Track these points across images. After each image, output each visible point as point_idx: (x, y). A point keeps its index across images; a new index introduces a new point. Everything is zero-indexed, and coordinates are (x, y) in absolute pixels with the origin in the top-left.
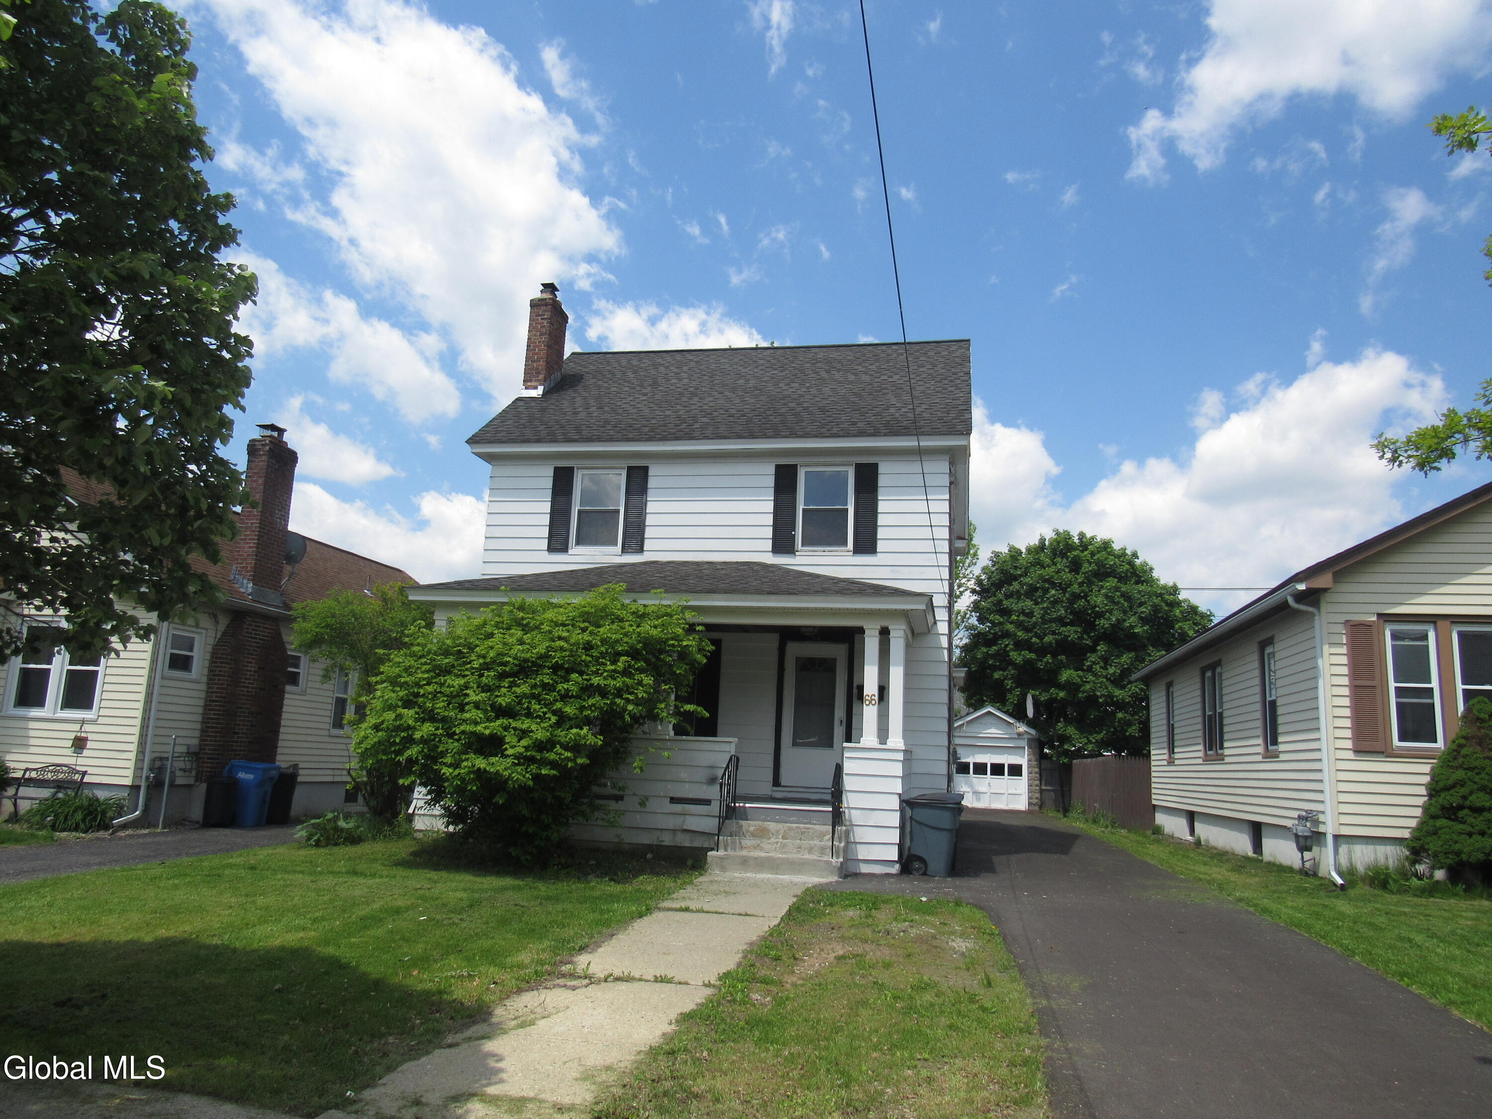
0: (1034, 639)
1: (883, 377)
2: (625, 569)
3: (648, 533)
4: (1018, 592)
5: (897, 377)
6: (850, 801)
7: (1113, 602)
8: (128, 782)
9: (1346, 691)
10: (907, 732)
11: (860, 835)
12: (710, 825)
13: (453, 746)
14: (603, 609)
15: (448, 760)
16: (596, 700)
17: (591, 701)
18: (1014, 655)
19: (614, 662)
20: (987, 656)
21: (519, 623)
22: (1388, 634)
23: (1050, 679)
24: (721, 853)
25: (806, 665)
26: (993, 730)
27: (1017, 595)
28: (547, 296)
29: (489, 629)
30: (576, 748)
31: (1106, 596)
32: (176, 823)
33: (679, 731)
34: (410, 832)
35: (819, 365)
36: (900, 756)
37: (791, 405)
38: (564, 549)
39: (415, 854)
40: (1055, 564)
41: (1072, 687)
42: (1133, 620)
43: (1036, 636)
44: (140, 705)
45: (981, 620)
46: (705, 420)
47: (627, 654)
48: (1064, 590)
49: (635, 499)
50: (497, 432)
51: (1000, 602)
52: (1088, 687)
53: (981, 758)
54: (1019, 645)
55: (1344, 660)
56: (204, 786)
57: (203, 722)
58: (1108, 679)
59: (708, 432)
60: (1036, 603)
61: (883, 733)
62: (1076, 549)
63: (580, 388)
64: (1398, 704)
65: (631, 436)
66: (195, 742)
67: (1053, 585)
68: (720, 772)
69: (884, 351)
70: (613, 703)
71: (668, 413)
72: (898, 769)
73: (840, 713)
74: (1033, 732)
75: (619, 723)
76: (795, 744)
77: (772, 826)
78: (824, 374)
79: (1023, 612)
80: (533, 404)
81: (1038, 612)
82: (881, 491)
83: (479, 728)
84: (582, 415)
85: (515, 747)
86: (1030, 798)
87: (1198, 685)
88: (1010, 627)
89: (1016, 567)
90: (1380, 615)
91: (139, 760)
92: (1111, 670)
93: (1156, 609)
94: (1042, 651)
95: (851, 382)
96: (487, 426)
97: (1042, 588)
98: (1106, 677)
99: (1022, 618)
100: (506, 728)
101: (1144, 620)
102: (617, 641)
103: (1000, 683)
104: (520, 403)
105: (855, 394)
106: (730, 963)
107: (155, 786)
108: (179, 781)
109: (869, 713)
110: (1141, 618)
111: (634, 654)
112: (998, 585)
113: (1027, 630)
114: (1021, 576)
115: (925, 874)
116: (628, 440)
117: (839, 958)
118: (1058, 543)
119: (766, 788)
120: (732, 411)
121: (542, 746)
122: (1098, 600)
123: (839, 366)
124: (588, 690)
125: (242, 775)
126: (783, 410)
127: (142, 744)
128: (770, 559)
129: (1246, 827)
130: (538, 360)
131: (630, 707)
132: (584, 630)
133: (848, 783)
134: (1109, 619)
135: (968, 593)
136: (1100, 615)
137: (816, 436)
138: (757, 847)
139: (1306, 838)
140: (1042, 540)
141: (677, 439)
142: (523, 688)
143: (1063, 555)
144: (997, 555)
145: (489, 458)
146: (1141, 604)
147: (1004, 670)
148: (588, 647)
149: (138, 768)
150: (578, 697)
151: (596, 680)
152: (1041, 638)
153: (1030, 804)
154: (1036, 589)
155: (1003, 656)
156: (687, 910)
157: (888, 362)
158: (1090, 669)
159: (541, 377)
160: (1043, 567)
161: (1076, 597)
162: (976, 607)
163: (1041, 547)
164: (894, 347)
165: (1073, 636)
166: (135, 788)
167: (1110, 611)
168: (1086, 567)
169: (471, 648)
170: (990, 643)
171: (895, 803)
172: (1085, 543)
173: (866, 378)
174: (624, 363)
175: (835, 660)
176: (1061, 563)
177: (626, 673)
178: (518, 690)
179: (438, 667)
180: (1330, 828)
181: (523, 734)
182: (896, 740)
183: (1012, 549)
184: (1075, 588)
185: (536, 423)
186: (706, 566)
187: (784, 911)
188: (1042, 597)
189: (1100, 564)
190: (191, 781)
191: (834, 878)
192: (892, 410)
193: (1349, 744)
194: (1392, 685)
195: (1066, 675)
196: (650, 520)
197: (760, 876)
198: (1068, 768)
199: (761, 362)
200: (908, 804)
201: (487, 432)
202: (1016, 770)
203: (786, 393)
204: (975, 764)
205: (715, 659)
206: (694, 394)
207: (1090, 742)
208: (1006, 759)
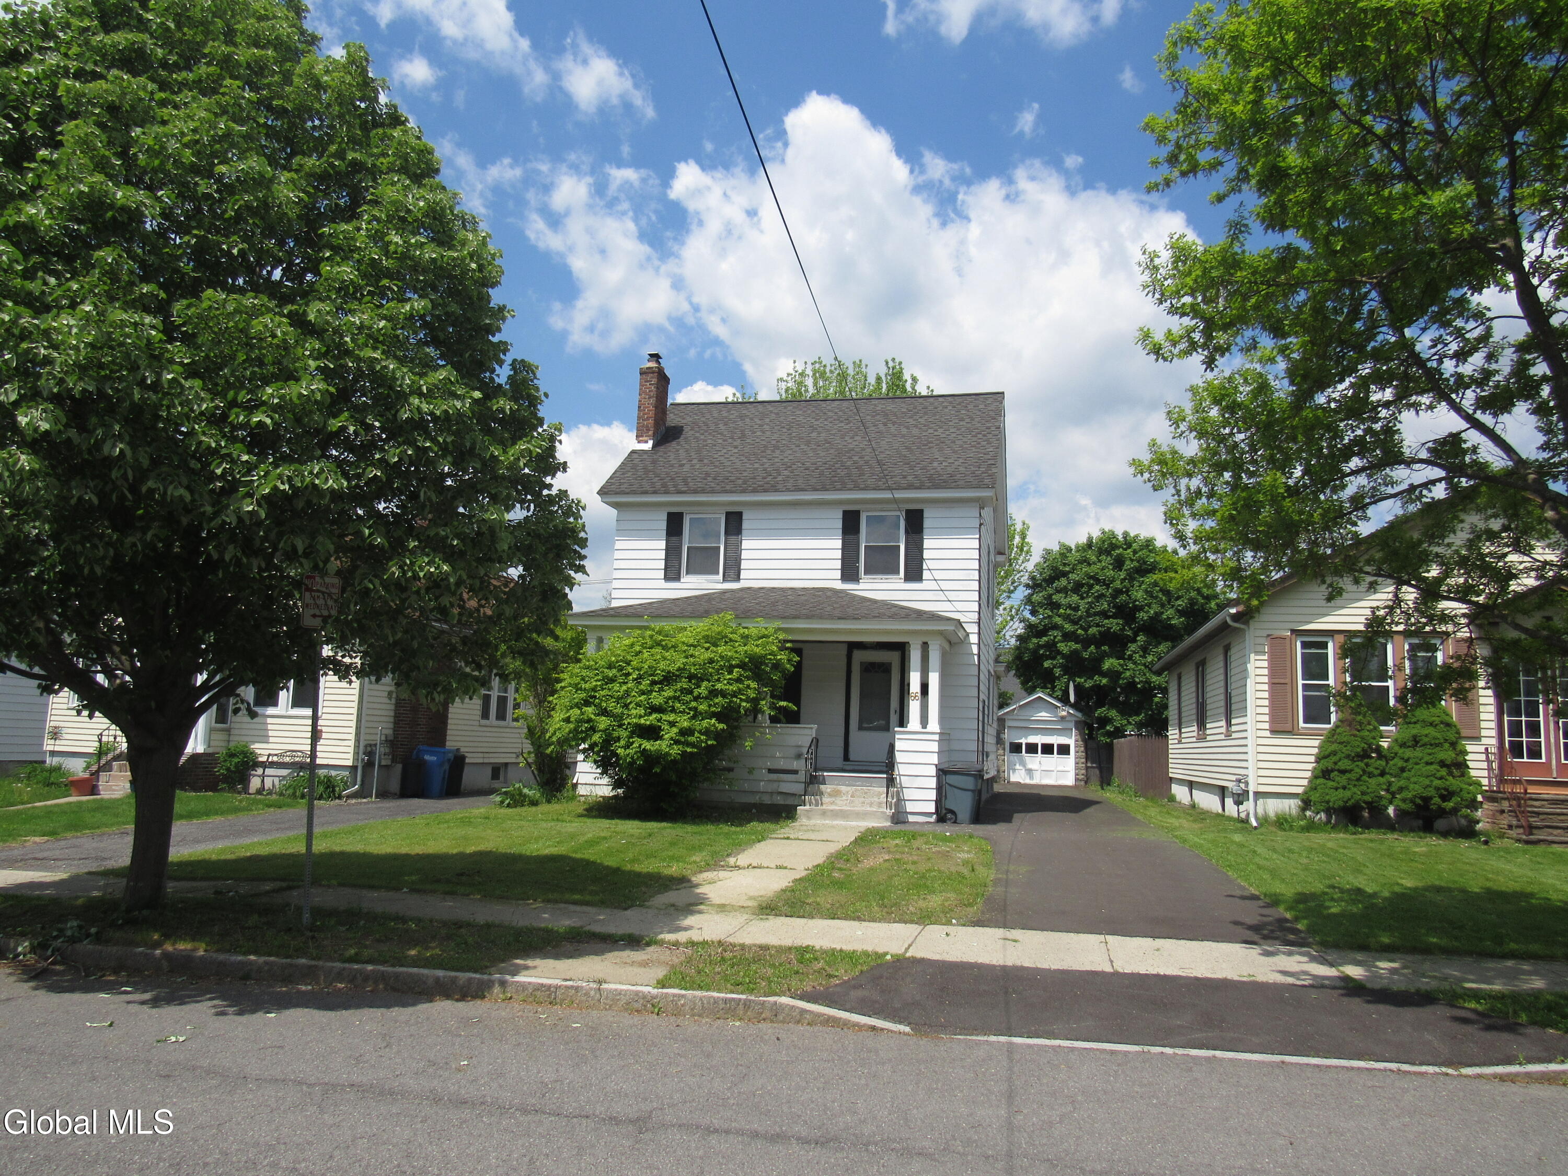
0: (1080, 631)
1: (931, 431)
2: (727, 595)
3: (744, 565)
4: (1065, 587)
5: (941, 430)
6: (901, 769)
7: (1152, 596)
8: (350, 763)
9: (1266, 687)
10: (942, 719)
11: (908, 794)
12: (798, 788)
13: (624, 734)
14: (719, 633)
15: (622, 743)
16: (719, 700)
17: (717, 701)
18: (1062, 646)
19: (730, 672)
20: (1040, 647)
21: (658, 644)
22: (1299, 644)
23: (1093, 667)
24: (807, 807)
25: (868, 668)
26: (1043, 714)
27: (1064, 590)
28: (653, 364)
29: (638, 648)
30: (707, 732)
31: (1146, 591)
32: (383, 794)
33: (774, 720)
34: (574, 797)
35: (878, 417)
36: (937, 737)
37: (856, 458)
38: (677, 578)
39: (586, 810)
40: (1100, 561)
41: (1114, 675)
42: (1170, 612)
43: (1082, 628)
44: (355, 705)
45: (1033, 613)
46: (786, 473)
47: (738, 666)
48: (1108, 586)
49: (733, 539)
50: (621, 484)
51: (1050, 596)
52: (1128, 674)
53: (1032, 739)
54: (1067, 637)
55: (1265, 664)
56: (399, 767)
57: (395, 717)
58: (1146, 667)
59: (789, 485)
60: (1082, 598)
61: (924, 721)
62: (1121, 547)
63: (681, 439)
64: (1304, 696)
65: (728, 488)
66: (390, 732)
67: (1098, 581)
68: (805, 750)
69: (932, 404)
70: (731, 702)
71: (756, 466)
72: (935, 747)
73: (894, 704)
74: (1079, 715)
75: (735, 715)
76: (861, 728)
77: (843, 788)
78: (881, 427)
79: (1069, 606)
80: (645, 456)
81: (1083, 605)
82: (925, 531)
83: (642, 721)
84: (687, 468)
85: (670, 733)
86: (1076, 774)
87: (1194, 678)
88: (1058, 620)
89: (1065, 564)
90: (1293, 631)
91: (357, 746)
92: (1150, 659)
93: (1192, 602)
94: (1086, 642)
95: (903, 436)
96: (611, 478)
97: (1087, 584)
98: (1144, 665)
99: (1068, 611)
100: (659, 720)
101: (1181, 613)
102: (731, 657)
103: (1049, 672)
104: (635, 456)
105: (908, 448)
106: (820, 861)
107: (369, 765)
108: (383, 763)
109: (914, 707)
110: (1178, 611)
111: (742, 666)
112: (1050, 580)
113: (1075, 623)
114: (1069, 572)
115: (955, 822)
116: (726, 492)
117: (886, 861)
118: (1104, 542)
119: (840, 762)
120: (808, 464)
121: (684, 732)
122: (1138, 594)
123: (894, 419)
124: (713, 693)
125: (427, 757)
126: (849, 463)
127: (358, 734)
128: (839, 585)
129: (1217, 791)
130: (648, 419)
131: (744, 704)
132: (707, 649)
133: (899, 757)
134: (1147, 612)
135: (1021, 588)
136: (1141, 608)
137: (874, 489)
138: (833, 803)
139: (1239, 795)
140: (1090, 539)
141: (766, 491)
142: (668, 693)
143: (1108, 553)
144: (1048, 552)
145: (615, 505)
146: (1178, 598)
147: (1054, 658)
148: (711, 661)
149: (356, 753)
150: (706, 698)
151: (719, 686)
152: (1086, 630)
153: (1076, 780)
154: (1082, 585)
155: (1051, 646)
156: (788, 838)
157: (935, 415)
158: (1130, 658)
159: (651, 433)
160: (1089, 564)
161: (1118, 592)
162: (1028, 600)
163: (1090, 545)
164: (941, 399)
165: (1116, 628)
166: (353, 768)
167: (1149, 605)
168: (1128, 565)
169: (628, 663)
170: (1041, 633)
171: (933, 771)
172: (1128, 542)
173: (915, 431)
174: (716, 414)
175: (890, 664)
176: (1106, 560)
177: (738, 680)
178: (665, 694)
179: (607, 677)
180: (1252, 789)
181: (672, 724)
182: (934, 725)
183: (1062, 545)
184: (1117, 584)
185: (651, 475)
186: (790, 592)
187: (853, 839)
188: (1087, 593)
189: (1141, 561)
190: (389, 763)
191: (888, 824)
192: (935, 464)
193: (1267, 726)
194: (1300, 682)
195: (1108, 664)
196: (744, 555)
197: (835, 822)
198: (1110, 747)
199: (830, 414)
200: (942, 772)
201: (612, 484)
202: (1064, 750)
203: (851, 446)
204: (1027, 744)
205: (799, 666)
206: (776, 447)
207: (1130, 723)
208: (1055, 740)
